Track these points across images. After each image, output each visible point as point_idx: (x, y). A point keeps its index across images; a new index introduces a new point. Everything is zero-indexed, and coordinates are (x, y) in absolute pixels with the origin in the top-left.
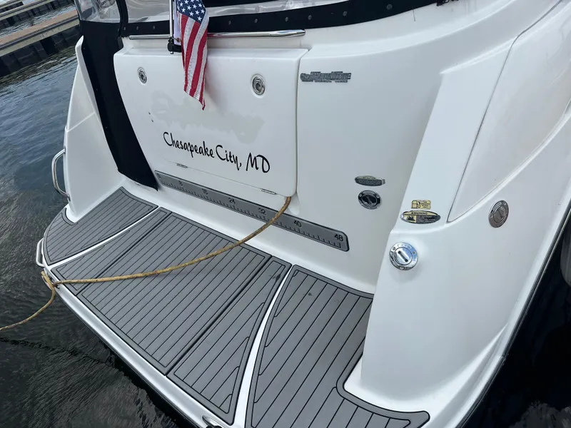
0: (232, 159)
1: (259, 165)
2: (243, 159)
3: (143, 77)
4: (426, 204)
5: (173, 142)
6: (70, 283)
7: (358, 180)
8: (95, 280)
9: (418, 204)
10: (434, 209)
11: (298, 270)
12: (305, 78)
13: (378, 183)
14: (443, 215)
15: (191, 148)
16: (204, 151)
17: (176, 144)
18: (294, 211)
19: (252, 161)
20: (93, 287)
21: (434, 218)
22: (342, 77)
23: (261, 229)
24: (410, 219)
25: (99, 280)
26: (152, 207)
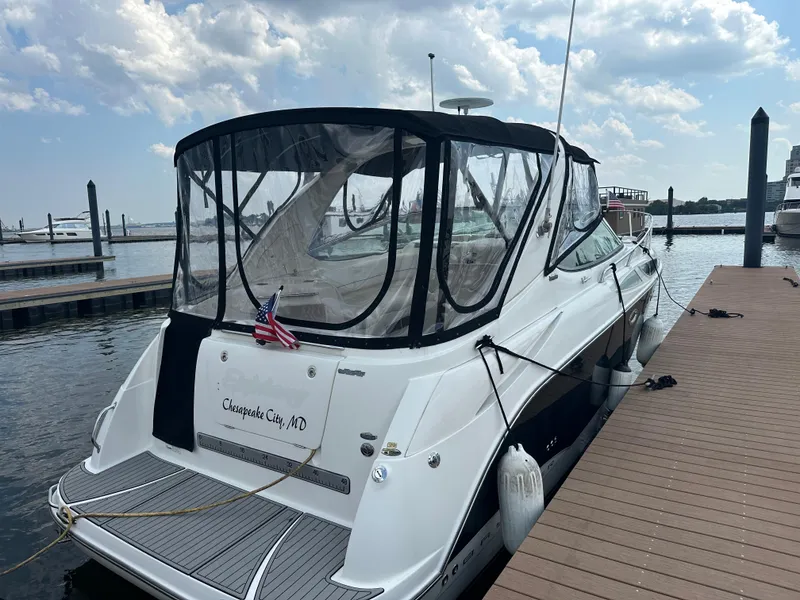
0: (278, 420)
1: (298, 425)
2: (287, 420)
3: (224, 357)
4: (395, 445)
5: (231, 406)
6: (93, 516)
7: (362, 436)
8: (121, 514)
9: (391, 444)
10: (398, 448)
11: (308, 516)
12: (340, 371)
13: (373, 438)
14: (403, 452)
15: (245, 412)
16: (257, 414)
17: (232, 408)
18: (315, 463)
19: (294, 421)
20: (117, 521)
21: (399, 453)
22: (360, 374)
23: (281, 480)
24: (386, 453)
25: (126, 514)
26: (179, 468)
